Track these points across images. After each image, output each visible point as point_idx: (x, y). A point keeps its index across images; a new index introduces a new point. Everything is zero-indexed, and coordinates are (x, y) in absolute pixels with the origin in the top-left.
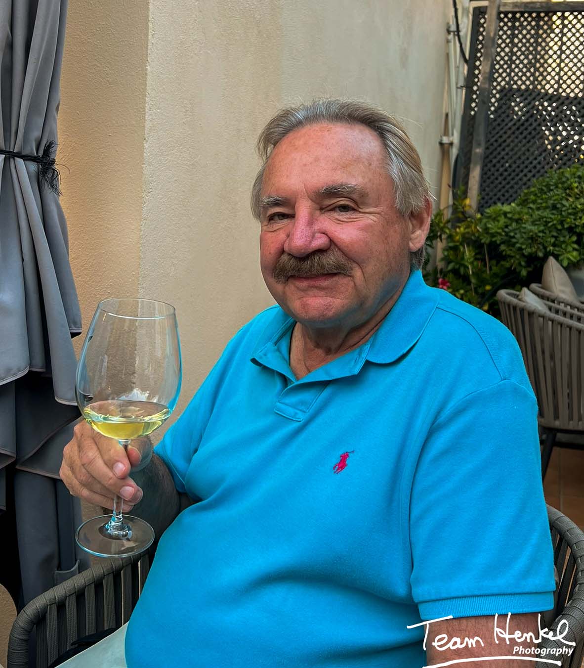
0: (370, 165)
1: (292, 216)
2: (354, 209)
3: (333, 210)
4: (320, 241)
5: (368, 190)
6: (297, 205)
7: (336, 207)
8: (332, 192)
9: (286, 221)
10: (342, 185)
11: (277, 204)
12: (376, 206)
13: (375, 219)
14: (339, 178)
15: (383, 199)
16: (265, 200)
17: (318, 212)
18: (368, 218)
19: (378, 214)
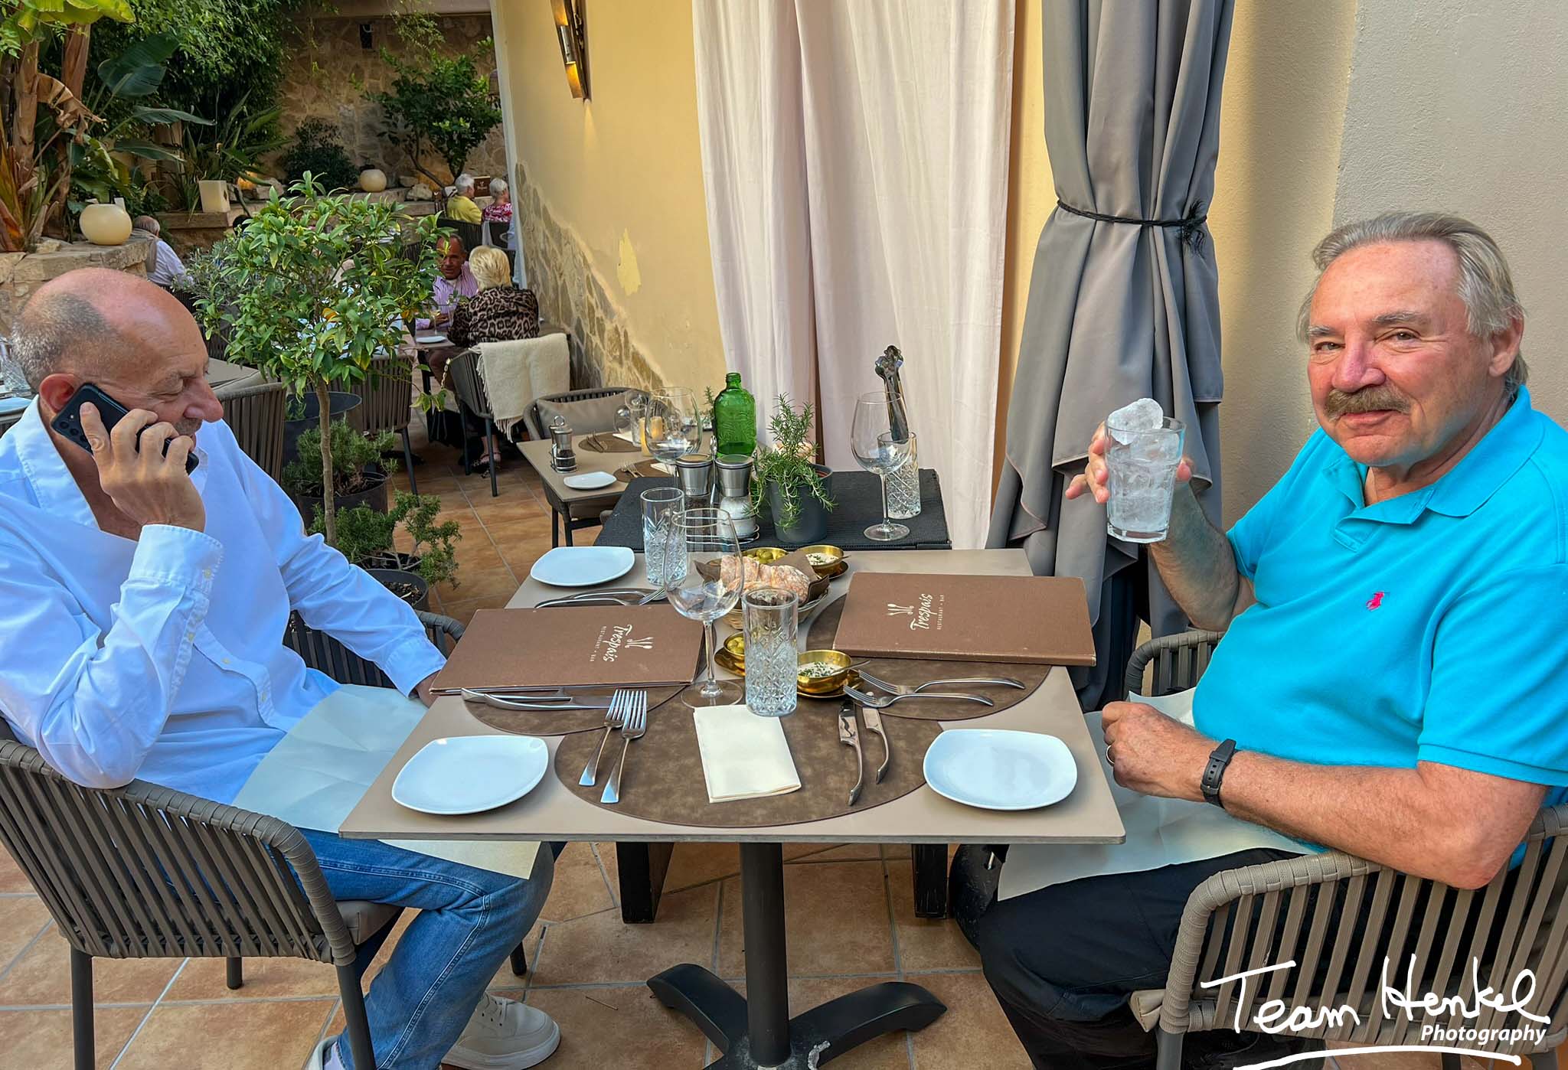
0: (1436, 287)
1: (1341, 346)
2: (1414, 337)
3: (1389, 338)
4: (1370, 377)
5: (1431, 316)
6: (1346, 337)
7: (1393, 335)
8: (1386, 321)
9: (1336, 352)
10: (1398, 313)
11: (1323, 333)
12: (1441, 333)
13: (1440, 348)
14: (1395, 306)
15: (1449, 325)
16: (1311, 329)
17: (1371, 343)
18: (1432, 346)
19: (1444, 341)
